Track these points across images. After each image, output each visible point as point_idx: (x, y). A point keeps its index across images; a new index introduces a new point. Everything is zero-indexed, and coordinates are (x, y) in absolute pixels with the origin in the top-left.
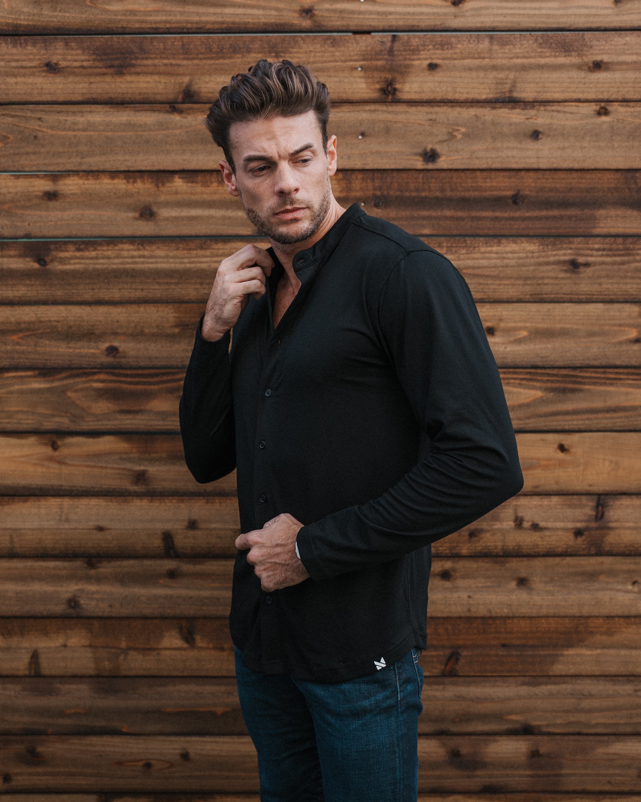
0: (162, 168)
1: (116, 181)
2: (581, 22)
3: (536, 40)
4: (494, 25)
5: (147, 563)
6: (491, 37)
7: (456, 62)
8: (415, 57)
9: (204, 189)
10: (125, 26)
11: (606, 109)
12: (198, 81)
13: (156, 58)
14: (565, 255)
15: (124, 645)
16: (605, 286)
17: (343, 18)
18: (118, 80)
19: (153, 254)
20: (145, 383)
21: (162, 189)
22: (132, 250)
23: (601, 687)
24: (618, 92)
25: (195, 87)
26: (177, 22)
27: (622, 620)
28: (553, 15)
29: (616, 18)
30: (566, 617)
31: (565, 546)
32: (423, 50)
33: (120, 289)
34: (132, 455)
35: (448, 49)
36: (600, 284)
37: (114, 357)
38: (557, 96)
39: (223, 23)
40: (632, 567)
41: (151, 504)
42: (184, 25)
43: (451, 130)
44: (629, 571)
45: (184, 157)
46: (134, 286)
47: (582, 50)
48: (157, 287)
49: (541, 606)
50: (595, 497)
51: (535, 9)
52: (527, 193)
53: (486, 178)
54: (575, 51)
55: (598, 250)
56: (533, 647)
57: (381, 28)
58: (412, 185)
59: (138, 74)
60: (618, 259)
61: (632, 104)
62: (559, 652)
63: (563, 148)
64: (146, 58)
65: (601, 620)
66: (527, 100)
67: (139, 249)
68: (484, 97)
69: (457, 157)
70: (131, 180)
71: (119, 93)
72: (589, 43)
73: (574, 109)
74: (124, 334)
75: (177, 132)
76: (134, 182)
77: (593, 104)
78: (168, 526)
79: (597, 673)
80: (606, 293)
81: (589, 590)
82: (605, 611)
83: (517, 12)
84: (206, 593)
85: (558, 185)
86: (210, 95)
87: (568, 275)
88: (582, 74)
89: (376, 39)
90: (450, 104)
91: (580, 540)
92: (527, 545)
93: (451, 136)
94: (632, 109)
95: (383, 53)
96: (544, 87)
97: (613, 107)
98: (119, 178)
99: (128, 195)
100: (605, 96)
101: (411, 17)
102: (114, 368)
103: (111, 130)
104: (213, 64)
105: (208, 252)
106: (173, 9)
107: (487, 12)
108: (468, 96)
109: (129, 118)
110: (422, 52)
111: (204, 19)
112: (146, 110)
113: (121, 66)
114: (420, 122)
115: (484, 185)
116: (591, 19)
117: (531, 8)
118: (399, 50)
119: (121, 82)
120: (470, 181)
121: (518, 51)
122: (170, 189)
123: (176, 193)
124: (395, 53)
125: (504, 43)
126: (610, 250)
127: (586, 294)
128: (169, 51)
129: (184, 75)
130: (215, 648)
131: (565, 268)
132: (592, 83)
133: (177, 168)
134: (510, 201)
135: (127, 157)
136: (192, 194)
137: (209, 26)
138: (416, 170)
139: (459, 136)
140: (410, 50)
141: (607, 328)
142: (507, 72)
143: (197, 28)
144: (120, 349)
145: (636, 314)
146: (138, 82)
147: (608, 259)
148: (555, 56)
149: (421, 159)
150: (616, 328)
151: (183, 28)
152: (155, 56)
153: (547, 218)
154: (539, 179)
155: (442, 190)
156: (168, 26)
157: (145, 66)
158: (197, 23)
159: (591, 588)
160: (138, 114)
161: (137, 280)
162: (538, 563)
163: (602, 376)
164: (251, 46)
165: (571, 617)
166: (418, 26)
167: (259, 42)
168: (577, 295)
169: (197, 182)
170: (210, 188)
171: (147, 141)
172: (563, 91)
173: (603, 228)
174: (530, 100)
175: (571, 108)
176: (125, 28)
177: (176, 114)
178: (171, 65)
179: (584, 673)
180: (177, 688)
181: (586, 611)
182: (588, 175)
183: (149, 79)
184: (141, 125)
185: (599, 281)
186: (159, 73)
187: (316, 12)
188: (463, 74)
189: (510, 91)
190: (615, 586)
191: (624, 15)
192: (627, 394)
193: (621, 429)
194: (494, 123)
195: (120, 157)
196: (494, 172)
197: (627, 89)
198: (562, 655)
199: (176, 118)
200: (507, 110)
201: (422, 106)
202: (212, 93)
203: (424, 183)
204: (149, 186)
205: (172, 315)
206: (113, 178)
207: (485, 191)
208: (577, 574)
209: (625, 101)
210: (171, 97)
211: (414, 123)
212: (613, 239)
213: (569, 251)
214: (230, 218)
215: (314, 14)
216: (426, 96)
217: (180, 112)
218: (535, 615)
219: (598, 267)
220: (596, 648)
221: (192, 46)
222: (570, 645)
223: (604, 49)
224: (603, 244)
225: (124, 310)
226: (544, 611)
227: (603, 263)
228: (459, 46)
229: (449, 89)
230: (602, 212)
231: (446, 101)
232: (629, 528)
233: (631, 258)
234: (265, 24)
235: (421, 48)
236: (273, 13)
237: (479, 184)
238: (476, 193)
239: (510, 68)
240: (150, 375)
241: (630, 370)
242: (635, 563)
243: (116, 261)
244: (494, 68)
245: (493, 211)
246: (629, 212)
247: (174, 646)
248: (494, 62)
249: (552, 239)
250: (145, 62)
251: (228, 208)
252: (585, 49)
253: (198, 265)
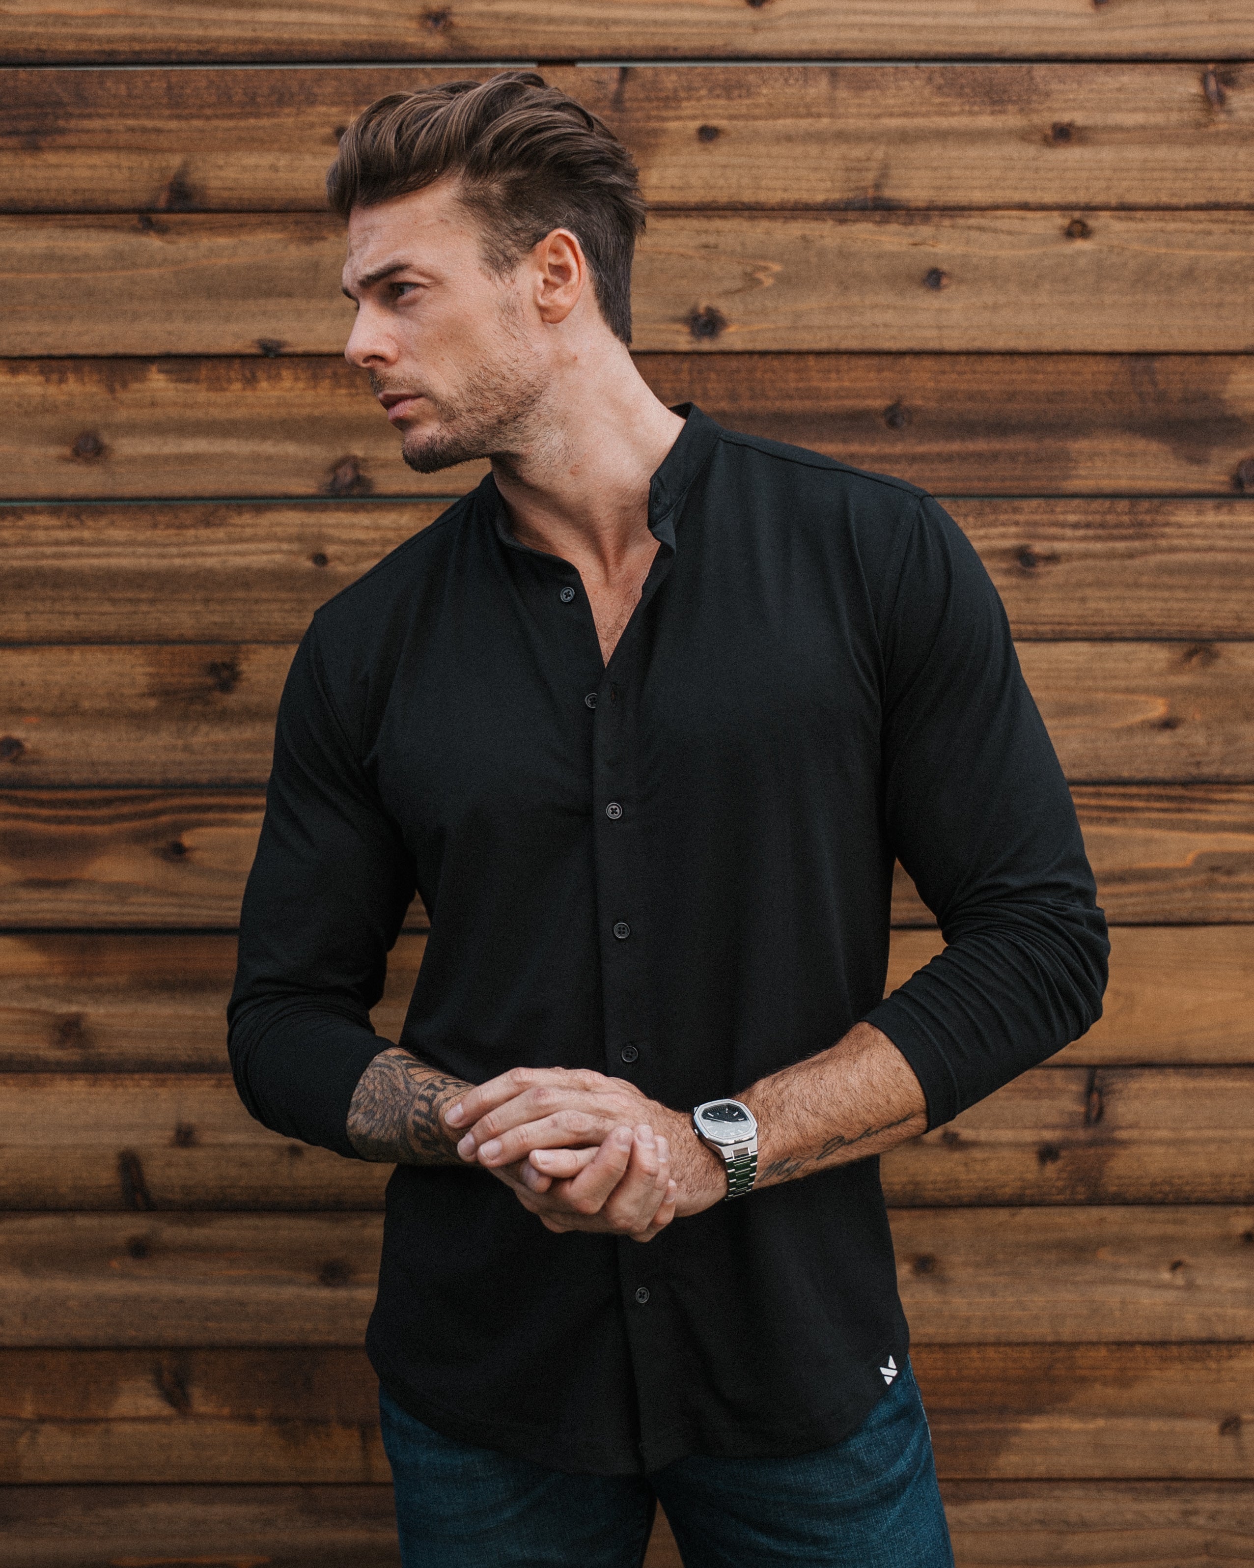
0: (121, 350)
1: (22, 378)
2: (1025, 44)
3: (930, 80)
4: (839, 46)
5: (82, 1221)
6: (834, 75)
7: (759, 123)
8: (671, 113)
9: (213, 396)
10: (44, 47)
11: (1084, 225)
12: (200, 164)
13: (111, 115)
14: (1003, 536)
15: (28, 1410)
16: (1092, 605)
17: (513, 31)
18: (29, 161)
19: (102, 537)
20: (81, 820)
21: (122, 395)
22: (54, 528)
23: (1107, 1506)
24: (1108, 188)
25: (195, 177)
26: (155, 40)
27: (1149, 1352)
28: (964, 28)
29: (1096, 36)
30: (1025, 1344)
31: (1019, 1183)
32: (688, 99)
33: (28, 613)
34: (51, 981)
35: (740, 96)
36: (1083, 600)
37: (14, 761)
38: (979, 197)
39: (255, 41)
40: (1170, 1229)
41: (94, 1090)
42: (172, 45)
43: (749, 269)
44: (1165, 1240)
45: (169, 326)
46: (58, 606)
47: (1029, 102)
48: (107, 607)
49: (968, 1320)
50: (1083, 1073)
51: (925, 14)
52: (919, 402)
53: (829, 371)
54: (1015, 103)
55: (1075, 526)
56: (954, 1413)
57: (596, 53)
58: (668, 385)
59: (71, 148)
60: (1121, 546)
61: (1139, 214)
62: (1010, 1426)
63: (995, 307)
64: (89, 116)
65: (1103, 1352)
66: (913, 204)
67: (70, 527)
68: (820, 198)
69: (765, 325)
70: (55, 377)
71: (29, 190)
72: (1041, 86)
73: (1016, 225)
74: (37, 711)
75: (155, 272)
76: (62, 381)
77: (1056, 214)
78: (130, 1140)
79: (1098, 1473)
80: (1096, 619)
81: (1074, 1283)
82: (1112, 1332)
83: (886, 20)
84: (215, 1292)
85: (985, 387)
86: (226, 194)
87: (1014, 581)
88: (1031, 151)
89: (585, 75)
90: (746, 213)
91: (1051, 1169)
92: (934, 1182)
93: (751, 281)
94: (1141, 226)
95: (600, 104)
96: (950, 178)
97: (1100, 221)
98: (27, 372)
99: (47, 408)
100: (1081, 197)
101: (661, 30)
102: (14, 786)
103: (12, 269)
104: (235, 128)
105: (221, 533)
106: (150, 12)
107: (825, 19)
108: (786, 196)
109: (51, 243)
110: (685, 104)
111: (215, 32)
112: (87, 227)
113: (35, 132)
114: (681, 250)
115: (824, 385)
116: (1046, 37)
117: (914, 13)
118: (636, 100)
119: (35, 166)
120: (792, 375)
121: (891, 102)
122: (138, 395)
123: (153, 404)
124: (628, 104)
125: (860, 85)
126: (1102, 526)
127: (1051, 623)
128: (139, 101)
129: (171, 150)
130: (234, 1418)
131: (1004, 565)
132: (1051, 170)
133: (155, 350)
134: (882, 421)
135: (47, 327)
136: (186, 405)
137: (224, 49)
138: (675, 353)
139: (769, 282)
140: (658, 99)
141: (1100, 696)
142: (869, 146)
143: (200, 52)
144: (28, 745)
145: (1163, 665)
146: (72, 166)
147: (1098, 546)
148: (971, 113)
149: (685, 329)
150: (1119, 697)
151: (169, 52)
152: (108, 111)
153: (963, 457)
154: (944, 372)
155: (733, 396)
156: (137, 47)
157: (88, 131)
158: (199, 41)
159: (1079, 1278)
160: (71, 234)
161: (67, 594)
162: (957, 1221)
163: (1093, 802)
164: (316, 90)
165: (1035, 1343)
166: (675, 49)
167: (334, 83)
168: (1032, 623)
169: (197, 381)
170: (228, 394)
171: (90, 293)
172: (990, 187)
173: (1085, 478)
174: (920, 204)
175: (1008, 221)
176: (44, 51)
177: (152, 233)
178: (144, 130)
179: (1067, 1473)
180: (151, 1510)
181: (1067, 1332)
182: (1050, 366)
183: (96, 159)
184: (76, 259)
185: (1079, 594)
186: (117, 148)
187: (456, 20)
188: (776, 150)
189: (877, 186)
190: (1132, 1274)
191: (1114, 29)
192: (1148, 841)
193: (1137, 920)
194: (843, 254)
195: (32, 327)
196: (845, 358)
197: (1125, 184)
198: (1017, 1432)
199: (154, 243)
200: (870, 226)
201: (687, 217)
202: (231, 189)
203: (692, 382)
204: (94, 390)
205: (140, 670)
206: (14, 372)
207: (827, 398)
208: (1043, 1247)
209: (1125, 208)
210: (143, 198)
211: (669, 254)
212: (1107, 503)
213: (1013, 530)
214: (269, 458)
215: (451, 23)
216: (693, 197)
217: (162, 230)
218: (952, 1340)
219: (1076, 564)
220: (1095, 1416)
221: (188, 91)
222: (1035, 1410)
223: (1074, 100)
224: (1086, 512)
225: (37, 657)
226: (975, 1332)
227: (1086, 555)
228: (765, 91)
229: (745, 181)
230: (1082, 445)
231: (740, 206)
232: (1160, 1142)
233: (1148, 544)
234: (345, 44)
235: (682, 94)
236: (364, 20)
237: (815, 384)
238: (808, 404)
239: (873, 138)
240: (93, 803)
241: (1154, 790)
242: (1176, 1222)
243: (21, 551)
244: (841, 136)
245: (845, 441)
246: (1140, 444)
247: (143, 1413)
248: (840, 124)
249: (974, 503)
250: (87, 124)
251: (264, 438)
252: (1035, 98)
253: (200, 561)
